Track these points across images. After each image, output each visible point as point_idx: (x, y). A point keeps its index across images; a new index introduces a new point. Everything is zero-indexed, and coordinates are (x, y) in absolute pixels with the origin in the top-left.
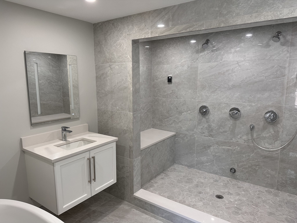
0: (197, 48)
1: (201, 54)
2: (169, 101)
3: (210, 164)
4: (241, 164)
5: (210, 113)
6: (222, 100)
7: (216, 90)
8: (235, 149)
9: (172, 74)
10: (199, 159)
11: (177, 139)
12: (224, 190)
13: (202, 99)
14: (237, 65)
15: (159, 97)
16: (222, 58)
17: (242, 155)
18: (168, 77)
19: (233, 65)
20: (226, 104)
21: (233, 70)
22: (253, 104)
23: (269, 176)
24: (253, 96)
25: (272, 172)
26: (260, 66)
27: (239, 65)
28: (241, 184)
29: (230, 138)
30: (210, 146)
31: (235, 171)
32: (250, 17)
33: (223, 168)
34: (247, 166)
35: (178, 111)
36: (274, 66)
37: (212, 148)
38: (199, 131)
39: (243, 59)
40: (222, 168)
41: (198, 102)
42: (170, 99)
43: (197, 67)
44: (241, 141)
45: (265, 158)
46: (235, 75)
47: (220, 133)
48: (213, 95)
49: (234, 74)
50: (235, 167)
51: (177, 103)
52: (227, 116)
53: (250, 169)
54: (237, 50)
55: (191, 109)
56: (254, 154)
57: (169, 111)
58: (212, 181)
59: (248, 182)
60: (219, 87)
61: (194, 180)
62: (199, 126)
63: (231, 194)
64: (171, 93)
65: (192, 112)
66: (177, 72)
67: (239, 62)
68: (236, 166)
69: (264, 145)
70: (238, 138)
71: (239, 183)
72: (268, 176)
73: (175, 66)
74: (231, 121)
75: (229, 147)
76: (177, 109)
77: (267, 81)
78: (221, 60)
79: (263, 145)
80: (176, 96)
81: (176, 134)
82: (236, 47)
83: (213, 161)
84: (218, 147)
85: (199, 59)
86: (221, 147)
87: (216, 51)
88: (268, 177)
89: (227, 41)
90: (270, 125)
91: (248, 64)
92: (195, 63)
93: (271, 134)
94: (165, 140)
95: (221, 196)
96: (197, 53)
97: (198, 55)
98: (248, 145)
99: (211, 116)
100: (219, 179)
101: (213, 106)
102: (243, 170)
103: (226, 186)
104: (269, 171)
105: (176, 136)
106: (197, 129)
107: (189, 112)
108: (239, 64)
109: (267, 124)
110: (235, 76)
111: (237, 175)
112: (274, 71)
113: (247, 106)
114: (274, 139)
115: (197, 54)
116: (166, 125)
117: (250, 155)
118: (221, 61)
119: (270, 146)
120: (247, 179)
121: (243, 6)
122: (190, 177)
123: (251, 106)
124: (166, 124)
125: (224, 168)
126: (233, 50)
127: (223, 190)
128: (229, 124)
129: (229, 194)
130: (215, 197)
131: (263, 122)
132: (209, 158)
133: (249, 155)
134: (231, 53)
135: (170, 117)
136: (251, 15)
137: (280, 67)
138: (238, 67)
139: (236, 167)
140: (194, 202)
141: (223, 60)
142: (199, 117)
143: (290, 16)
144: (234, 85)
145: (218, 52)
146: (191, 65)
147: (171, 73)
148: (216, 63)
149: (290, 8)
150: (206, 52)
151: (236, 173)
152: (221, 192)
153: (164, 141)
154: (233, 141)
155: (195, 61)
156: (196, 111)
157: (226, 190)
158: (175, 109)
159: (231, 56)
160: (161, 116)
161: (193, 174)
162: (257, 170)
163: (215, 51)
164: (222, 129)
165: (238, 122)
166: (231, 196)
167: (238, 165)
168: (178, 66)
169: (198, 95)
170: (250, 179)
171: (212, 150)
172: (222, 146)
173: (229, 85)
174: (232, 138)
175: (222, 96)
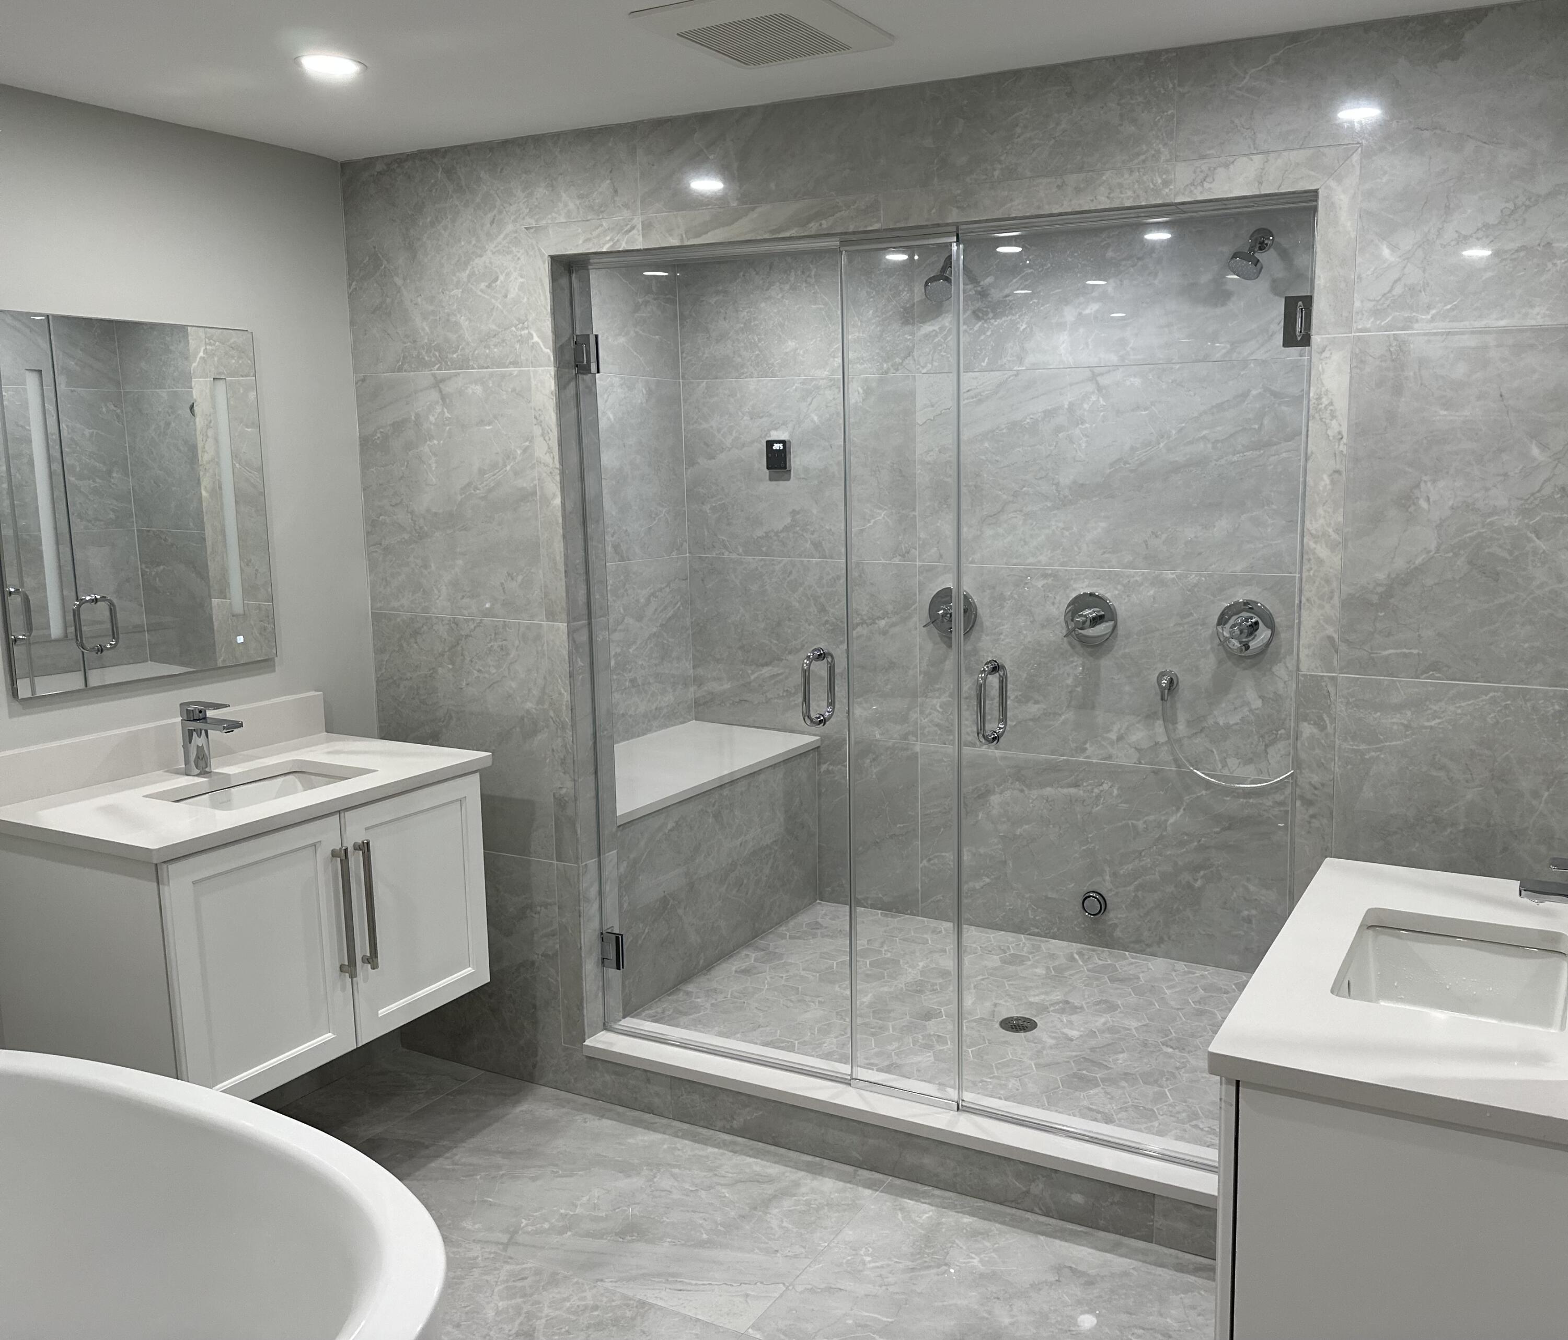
0: (905, 295)
1: (927, 328)
2: (777, 568)
3: (988, 880)
4: (1130, 867)
5: (982, 623)
6: (1031, 560)
7: (1002, 510)
8: (1098, 797)
9: (790, 425)
10: (936, 861)
11: (828, 772)
12: (1047, 993)
13: (941, 556)
14: (1090, 387)
15: (725, 547)
16: (1023, 348)
17: (1130, 822)
18: (770, 444)
19: (1071, 385)
20: (1050, 575)
21: (1071, 409)
22: (1169, 575)
23: (1254, 912)
24: (1164, 537)
25: (1264, 891)
26: (1192, 393)
27: (1100, 388)
28: (1132, 963)
29: (1073, 745)
30: (988, 792)
31: (1103, 905)
32: (1058, 187)
33: (1050, 895)
34: (1157, 877)
35: (827, 622)
36: (1249, 391)
37: (995, 799)
38: (931, 721)
39: (1114, 358)
40: (1047, 897)
41: (921, 573)
42: (786, 560)
43: (913, 394)
44: (1124, 757)
45: (1229, 828)
46: (1086, 436)
47: (1031, 723)
48: (989, 532)
49: (1077, 431)
50: (1106, 886)
51: (821, 578)
52: (1056, 634)
53: (1170, 889)
54: (1087, 311)
55: (890, 608)
56: (1182, 811)
57: (779, 624)
58: (994, 961)
59: (1167, 955)
60: (1015, 494)
61: (906, 966)
62: (930, 694)
63: (1075, 1010)
64: (786, 529)
65: (894, 625)
66: (816, 418)
67: (1097, 370)
68: (1107, 878)
69: (1225, 765)
70: (1112, 743)
71: (1124, 962)
72: (1246, 913)
73: (803, 383)
74: (1078, 661)
75: (1073, 791)
76: (823, 610)
77: (1223, 462)
78: (1020, 360)
79: (1220, 766)
80: (814, 544)
81: (822, 740)
82: (1082, 299)
83: (1005, 863)
84: (1022, 791)
85: (916, 354)
86: (1035, 793)
87: (995, 317)
88: (1249, 920)
89: (1042, 266)
90: (1245, 669)
91: (1137, 381)
92: (899, 374)
93: (1251, 710)
94: (762, 777)
95: (1025, 1019)
96: (906, 322)
97: (913, 334)
98: (1156, 772)
99: (984, 637)
100: (1031, 953)
101: (994, 588)
102: (1140, 894)
103: (1057, 976)
104: (1252, 888)
105: (819, 754)
106: (922, 713)
107: (882, 623)
108: (1097, 383)
109: (1229, 663)
110: (1084, 439)
111: (1116, 926)
112: (1251, 416)
113: (1141, 585)
114: (1262, 737)
115: (908, 328)
116: (768, 701)
117: (1166, 821)
118: (1021, 364)
119: (1249, 771)
120: (1161, 941)
121: (1030, 139)
122: (889, 955)
123: (1159, 582)
124: (769, 695)
125: (1054, 896)
126: (1069, 314)
127: (1043, 997)
128: (1068, 675)
129: (1068, 1007)
130: (997, 1025)
131: (1212, 659)
132: (982, 851)
133: (1163, 818)
134: (1061, 326)
135: (790, 657)
136: (1059, 182)
137: (1275, 394)
138: (1094, 398)
139: (1108, 885)
140: (889, 1056)
141: (1030, 359)
142: (929, 646)
143: (1200, 195)
144: (1082, 485)
145: (1003, 321)
146: (881, 381)
147: (785, 423)
148: (996, 376)
149: (1197, 163)
150: (947, 321)
151: (1113, 916)
152: (1031, 1003)
153: (752, 775)
154: (1088, 757)
155: (898, 360)
156: (916, 619)
157: (1057, 996)
158: (813, 609)
159: (1063, 341)
160: (740, 652)
161: (905, 940)
162: (1199, 888)
163: (991, 315)
164: (1036, 702)
165: (1106, 663)
166: (1074, 1018)
167: (1114, 875)
168: (818, 388)
169: (922, 535)
170: (1173, 937)
171: (995, 812)
172: (1042, 785)
173: (1057, 484)
174: (1085, 743)
175: (1031, 536)
